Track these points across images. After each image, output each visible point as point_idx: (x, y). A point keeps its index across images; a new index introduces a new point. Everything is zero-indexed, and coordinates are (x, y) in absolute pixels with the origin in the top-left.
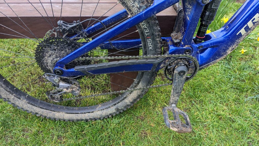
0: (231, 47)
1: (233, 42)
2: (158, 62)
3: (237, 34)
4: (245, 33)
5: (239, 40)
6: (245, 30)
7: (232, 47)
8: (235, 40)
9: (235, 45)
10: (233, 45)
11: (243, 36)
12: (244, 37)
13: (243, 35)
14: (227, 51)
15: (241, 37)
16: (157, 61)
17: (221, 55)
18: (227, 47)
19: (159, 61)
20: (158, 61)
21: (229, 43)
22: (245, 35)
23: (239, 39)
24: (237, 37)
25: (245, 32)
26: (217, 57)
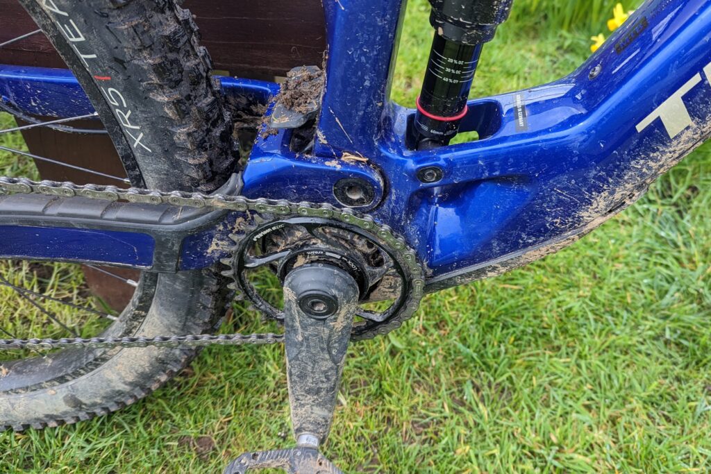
0: (604, 194)
1: (617, 167)
2: (175, 227)
3: (640, 127)
4: (688, 128)
5: (651, 164)
6: (687, 106)
7: (612, 193)
8: (629, 161)
9: (629, 186)
10: (617, 184)
11: (675, 142)
12: (680, 146)
13: (672, 136)
14: (584, 214)
15: (664, 145)
16: (170, 221)
17: (546, 229)
18: (581, 193)
19: (182, 226)
20: (176, 222)
21: (594, 172)
22: (684, 138)
23: (648, 156)
24: (640, 144)
25: (688, 120)
26: (524, 235)
